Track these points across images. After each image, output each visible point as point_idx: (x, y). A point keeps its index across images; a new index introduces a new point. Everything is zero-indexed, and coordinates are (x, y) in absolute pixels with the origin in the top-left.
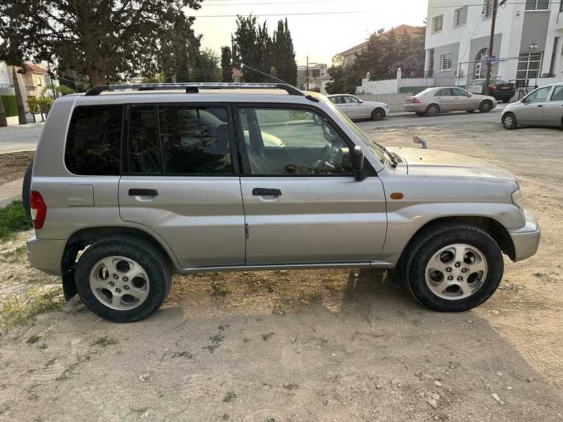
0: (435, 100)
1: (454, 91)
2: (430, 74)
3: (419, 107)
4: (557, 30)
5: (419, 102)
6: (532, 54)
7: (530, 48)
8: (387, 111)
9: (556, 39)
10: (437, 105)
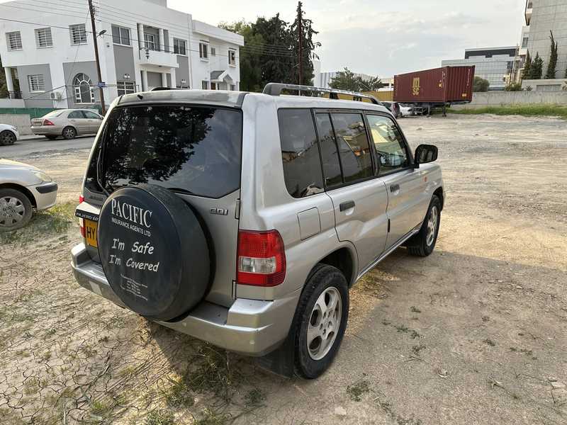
0: (69, 122)
1: (87, 114)
2: (18, 95)
3: (55, 129)
4: (142, 65)
5: (53, 125)
6: (126, 83)
7: (124, 78)
8: (16, 133)
9: (141, 72)
10: (73, 127)
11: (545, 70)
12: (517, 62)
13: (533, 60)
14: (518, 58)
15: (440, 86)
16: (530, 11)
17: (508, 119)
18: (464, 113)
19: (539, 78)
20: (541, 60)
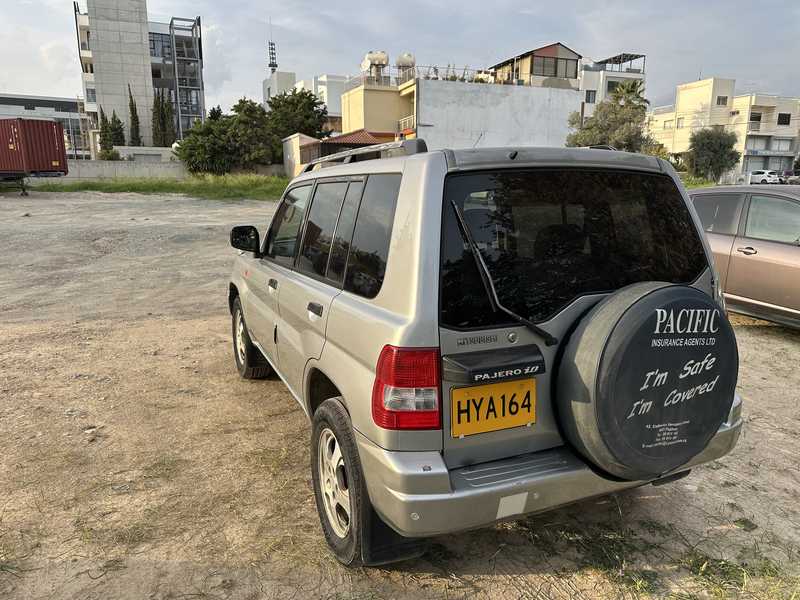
11: (127, 134)
12: (84, 120)
13: (110, 120)
14: (85, 116)
15: (11, 147)
16: (87, 54)
17: (126, 198)
18: (49, 190)
19: (124, 145)
20: (119, 122)
